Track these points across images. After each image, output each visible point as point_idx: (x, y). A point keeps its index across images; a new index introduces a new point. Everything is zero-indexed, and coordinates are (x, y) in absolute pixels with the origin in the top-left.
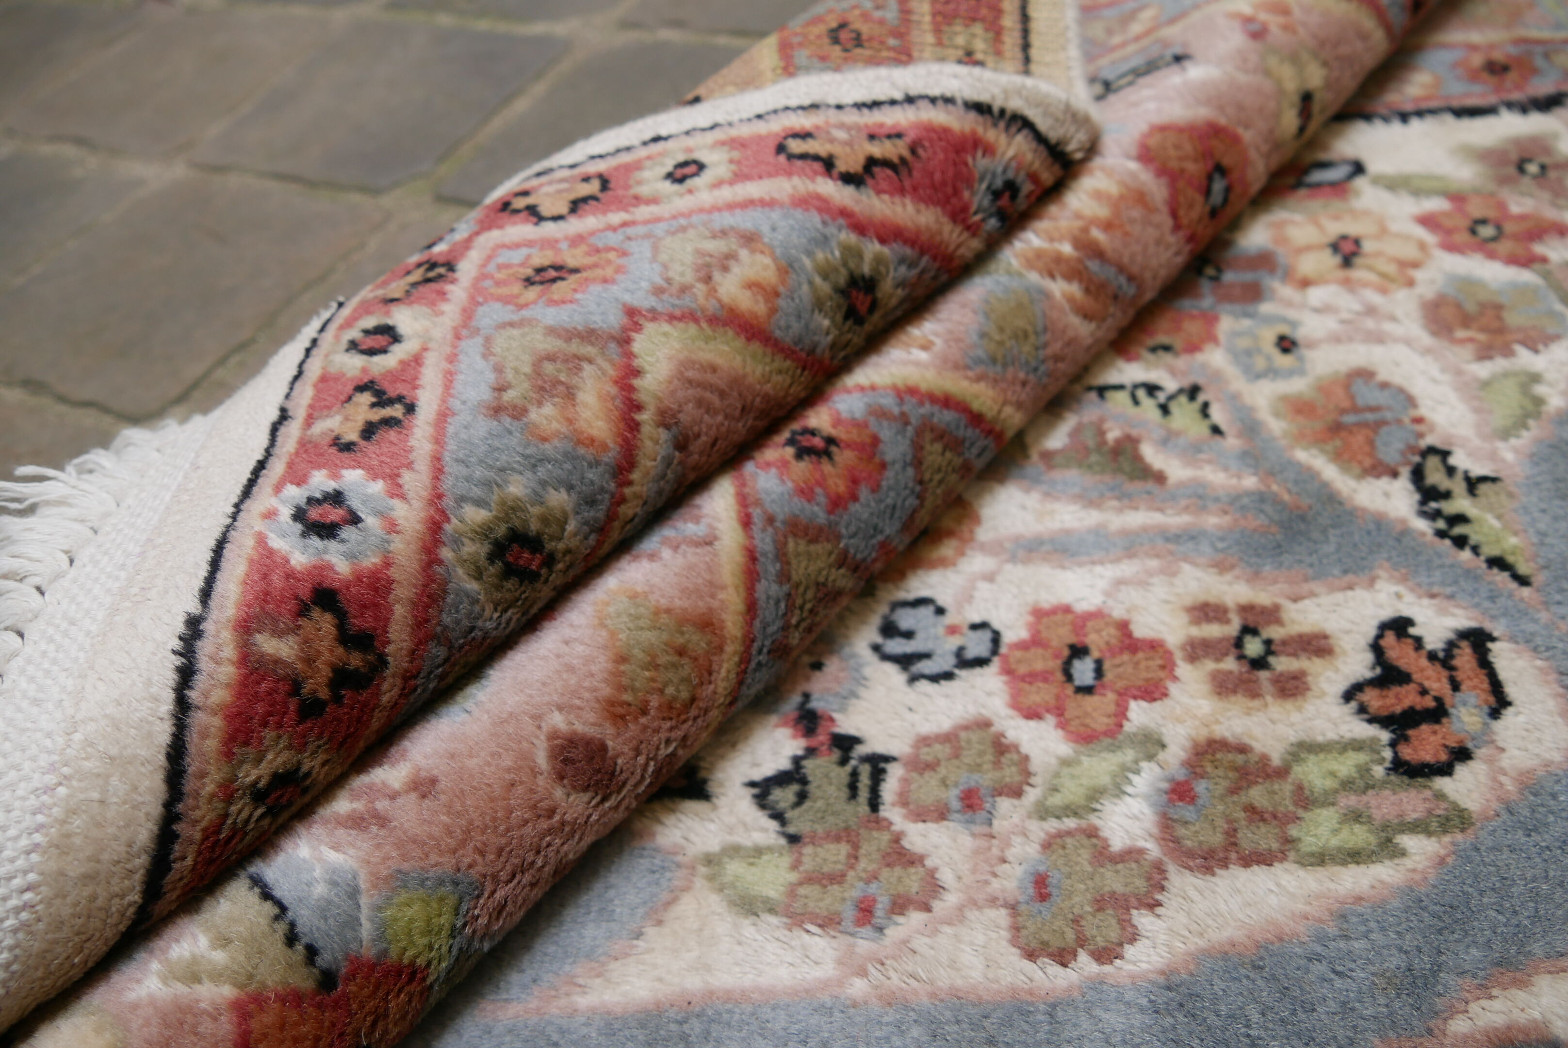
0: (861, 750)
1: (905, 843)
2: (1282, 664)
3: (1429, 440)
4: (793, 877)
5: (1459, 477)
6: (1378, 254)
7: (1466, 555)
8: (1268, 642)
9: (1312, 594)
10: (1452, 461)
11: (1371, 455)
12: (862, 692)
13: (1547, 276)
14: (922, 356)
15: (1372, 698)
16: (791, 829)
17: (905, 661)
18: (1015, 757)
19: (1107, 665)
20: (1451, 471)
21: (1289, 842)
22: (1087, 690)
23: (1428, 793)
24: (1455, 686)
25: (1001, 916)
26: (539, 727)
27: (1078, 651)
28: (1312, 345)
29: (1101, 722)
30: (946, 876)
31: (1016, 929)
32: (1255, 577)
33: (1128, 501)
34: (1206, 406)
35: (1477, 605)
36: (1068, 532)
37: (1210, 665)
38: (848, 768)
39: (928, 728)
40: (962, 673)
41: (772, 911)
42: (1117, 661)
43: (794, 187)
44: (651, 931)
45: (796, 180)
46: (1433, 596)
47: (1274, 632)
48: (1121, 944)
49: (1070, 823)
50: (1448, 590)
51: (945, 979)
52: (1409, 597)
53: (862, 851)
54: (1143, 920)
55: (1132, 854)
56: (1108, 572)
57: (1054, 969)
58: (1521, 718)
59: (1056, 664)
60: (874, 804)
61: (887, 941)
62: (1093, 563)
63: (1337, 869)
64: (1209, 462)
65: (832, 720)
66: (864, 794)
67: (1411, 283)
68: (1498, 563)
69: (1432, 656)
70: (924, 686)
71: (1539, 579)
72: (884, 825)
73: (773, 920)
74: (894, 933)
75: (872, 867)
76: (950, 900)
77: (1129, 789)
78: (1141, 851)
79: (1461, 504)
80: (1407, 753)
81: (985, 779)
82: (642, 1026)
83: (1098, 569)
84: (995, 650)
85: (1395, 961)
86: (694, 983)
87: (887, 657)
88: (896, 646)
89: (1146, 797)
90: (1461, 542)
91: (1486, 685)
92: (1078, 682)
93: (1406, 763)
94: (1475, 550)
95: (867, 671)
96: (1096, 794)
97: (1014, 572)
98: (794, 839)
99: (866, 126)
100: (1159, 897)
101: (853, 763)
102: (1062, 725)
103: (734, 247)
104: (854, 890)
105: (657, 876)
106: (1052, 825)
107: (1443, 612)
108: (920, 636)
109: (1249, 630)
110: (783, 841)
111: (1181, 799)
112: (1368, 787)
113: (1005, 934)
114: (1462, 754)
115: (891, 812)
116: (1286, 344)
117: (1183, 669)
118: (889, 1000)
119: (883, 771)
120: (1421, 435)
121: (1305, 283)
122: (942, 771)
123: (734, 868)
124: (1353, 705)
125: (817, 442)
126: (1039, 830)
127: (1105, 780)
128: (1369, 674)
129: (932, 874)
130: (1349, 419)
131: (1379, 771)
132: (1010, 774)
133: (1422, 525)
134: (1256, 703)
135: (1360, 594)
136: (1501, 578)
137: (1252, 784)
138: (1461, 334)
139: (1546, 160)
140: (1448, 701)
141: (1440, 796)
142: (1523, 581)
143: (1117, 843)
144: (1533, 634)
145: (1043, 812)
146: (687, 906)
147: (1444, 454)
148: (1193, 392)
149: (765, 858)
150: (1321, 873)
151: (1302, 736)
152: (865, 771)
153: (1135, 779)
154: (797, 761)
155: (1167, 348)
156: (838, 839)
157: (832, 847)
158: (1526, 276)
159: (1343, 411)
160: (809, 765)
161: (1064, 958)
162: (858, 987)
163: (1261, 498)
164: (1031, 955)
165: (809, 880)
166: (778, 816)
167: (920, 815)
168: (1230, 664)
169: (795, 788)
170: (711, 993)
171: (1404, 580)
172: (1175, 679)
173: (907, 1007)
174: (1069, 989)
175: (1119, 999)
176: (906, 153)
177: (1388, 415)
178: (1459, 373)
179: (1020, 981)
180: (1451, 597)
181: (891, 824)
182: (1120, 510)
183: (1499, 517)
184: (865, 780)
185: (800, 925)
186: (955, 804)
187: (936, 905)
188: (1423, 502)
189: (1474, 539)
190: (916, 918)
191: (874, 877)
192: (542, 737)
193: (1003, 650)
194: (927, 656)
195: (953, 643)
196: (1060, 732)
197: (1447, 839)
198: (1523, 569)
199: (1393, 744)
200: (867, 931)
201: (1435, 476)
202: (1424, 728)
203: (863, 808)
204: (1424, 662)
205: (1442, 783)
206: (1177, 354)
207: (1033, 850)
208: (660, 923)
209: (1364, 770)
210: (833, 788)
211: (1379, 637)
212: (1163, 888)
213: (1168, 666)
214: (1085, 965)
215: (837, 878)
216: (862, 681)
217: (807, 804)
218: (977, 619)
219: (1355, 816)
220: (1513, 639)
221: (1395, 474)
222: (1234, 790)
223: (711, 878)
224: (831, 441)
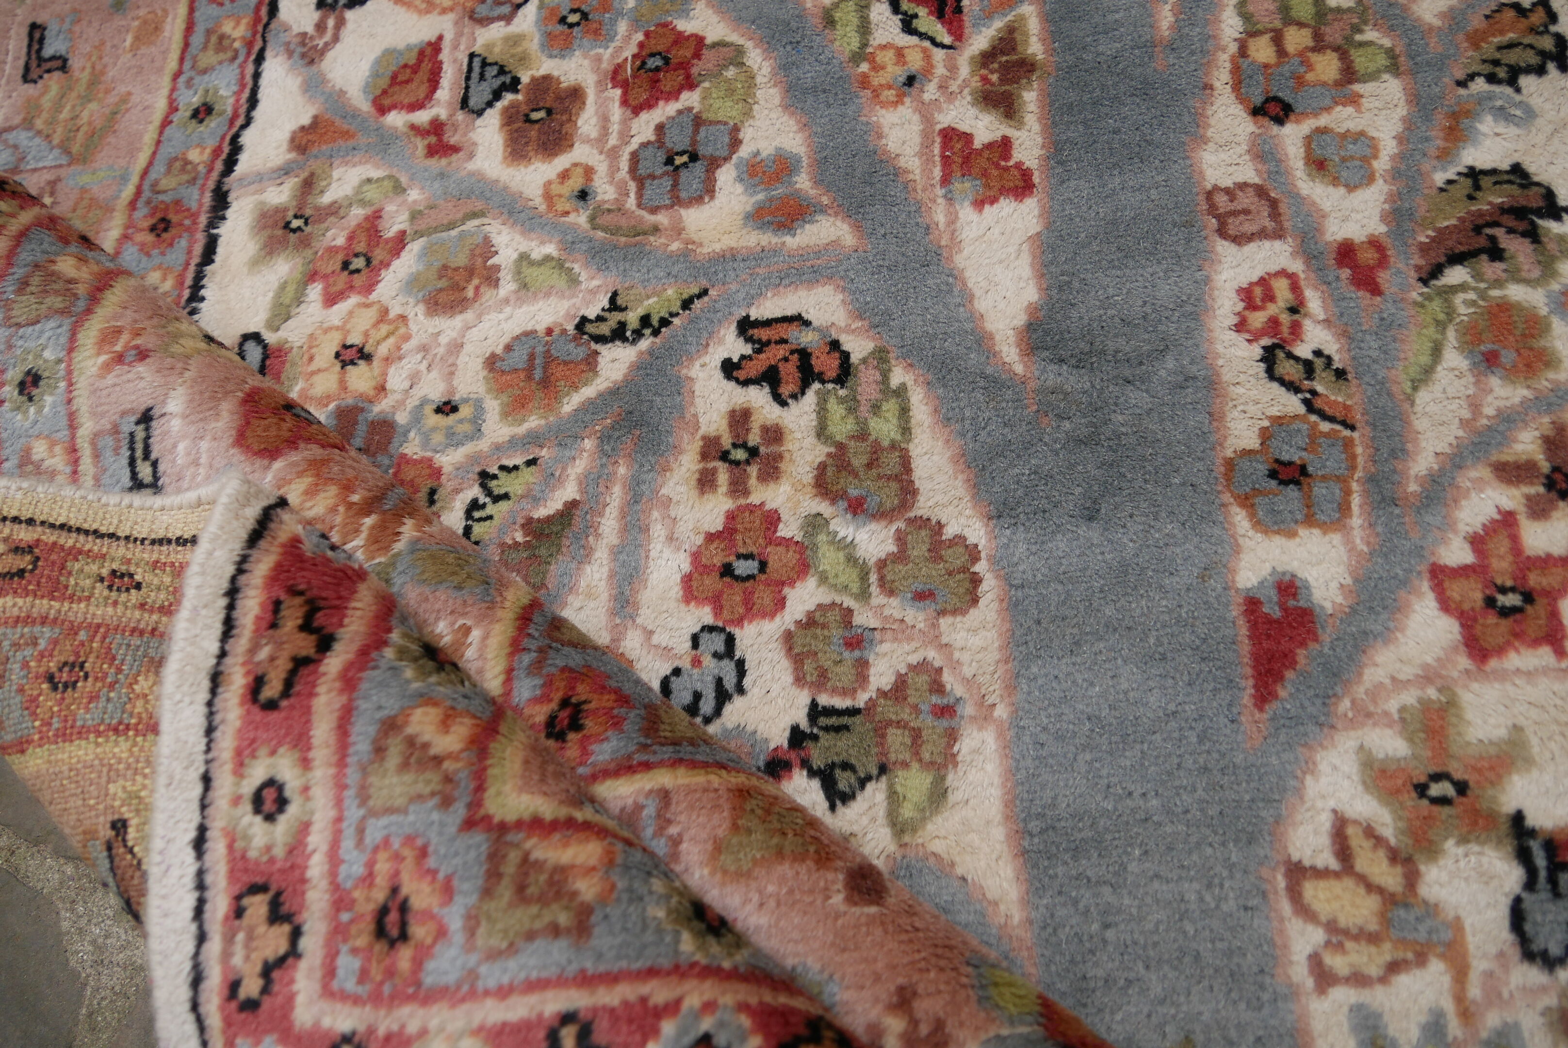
0: (804, 724)
1: (887, 688)
2: (754, 439)
3: (570, 328)
4: (915, 765)
5: (607, 315)
6: (366, 334)
7: (676, 321)
8: (735, 446)
9: (695, 416)
10: (592, 315)
11: (577, 364)
12: (750, 729)
13: (418, 234)
14: (476, 634)
15: (785, 390)
16: (875, 772)
17: (722, 697)
18: (818, 614)
19: (742, 551)
20: (600, 319)
21: (893, 446)
22: (763, 566)
23: (862, 367)
24: (784, 341)
25: (945, 622)
26: (845, 913)
27: (727, 571)
28: (452, 390)
29: (791, 557)
30: (914, 659)
31: (955, 612)
32: (677, 449)
33: (592, 528)
34: (502, 468)
35: (720, 321)
36: (612, 575)
37: (753, 481)
38: (821, 734)
39: (788, 678)
40: (738, 654)
41: (943, 778)
42: (740, 543)
43: (330, 691)
44: (959, 871)
45: (321, 689)
46: (708, 345)
47: (726, 442)
48: (967, 546)
49: (873, 578)
50: (705, 335)
51: (993, 655)
52: (706, 359)
53: (894, 718)
54: (949, 532)
55: (900, 538)
56: (657, 545)
57: (984, 587)
58: (811, 311)
59: (738, 587)
60: (853, 712)
61: (966, 696)
62: (647, 557)
63: (913, 421)
64: (564, 469)
65: (776, 749)
66: (845, 720)
67: (403, 318)
68: (687, 304)
69: (758, 351)
70: (747, 682)
71: (704, 283)
72: (871, 704)
73: (950, 777)
74: (959, 690)
75: (908, 710)
76: (933, 655)
77: (849, 539)
78: (898, 530)
79: (632, 318)
80: (832, 374)
81: (836, 633)
82: (1035, 866)
83: (653, 554)
84: (722, 630)
85: (979, 395)
86: (998, 833)
87: (718, 711)
88: (707, 706)
89: (857, 528)
90: (665, 322)
91: (785, 325)
92: (756, 572)
93: (839, 376)
94: (673, 315)
95: (730, 726)
96: (852, 560)
97: (645, 617)
98: (883, 769)
99: (256, 631)
100: (934, 522)
101: (815, 731)
102: (792, 583)
103: (400, 738)
104: (927, 721)
105: (914, 871)
106: (874, 589)
107: (721, 342)
108: (699, 687)
109: (724, 456)
110: (884, 778)
111: (861, 505)
112: (855, 399)
113: (959, 618)
114: (835, 345)
115: (861, 700)
116: (447, 408)
117: (755, 499)
118: (1011, 688)
119: (824, 708)
120: (564, 332)
121: (382, 389)
122: (828, 664)
123: (907, 812)
124: (790, 401)
125: (564, 714)
126: (878, 598)
127: (841, 555)
128: (767, 389)
129: (912, 668)
130: (538, 374)
131: (842, 392)
132: (833, 617)
133: (645, 344)
134: (787, 455)
135: (698, 388)
136: (697, 304)
137: (849, 464)
138: (470, 293)
139: (291, 214)
140: (794, 347)
141: (864, 361)
142: (705, 292)
143: (891, 547)
144: (747, 294)
145: (864, 595)
146: (937, 846)
147: (584, 320)
148: (485, 477)
149: (899, 789)
150: (916, 431)
151: (813, 433)
152: (823, 721)
153: (841, 535)
154: (812, 773)
155: (433, 492)
156: (883, 736)
157: (889, 739)
158: (414, 248)
159: (529, 378)
160: (818, 762)
161: (976, 580)
162: (1001, 712)
163: (604, 438)
164: (975, 601)
165: (917, 754)
166: (863, 783)
167: (862, 678)
168: (753, 470)
169: (838, 772)
170: (1007, 818)
171: (691, 359)
172: (762, 504)
173: (1018, 675)
174: (997, 577)
175: (1006, 546)
176: (298, 600)
177: (540, 349)
178: (507, 301)
179: (995, 606)
180: (711, 335)
181: (871, 699)
182: (598, 536)
183: (648, 297)
184: (833, 721)
185: (954, 756)
186: (857, 653)
187: (937, 664)
188: (625, 340)
189: (664, 314)
190: (947, 678)
191: (916, 708)
192: (853, 909)
193: (720, 624)
194: (719, 682)
195: (708, 661)
196: (798, 584)
197: (893, 362)
198: (696, 290)
199: (823, 382)
200: (959, 710)
201: (604, 329)
202: (813, 362)
203: (858, 719)
204: (763, 356)
205: (854, 359)
206: (440, 485)
207: (894, 602)
208: (953, 864)
209: (841, 401)
210: (839, 744)
211: (737, 381)
212: (928, 519)
213: (752, 509)
214: (981, 567)
215: (917, 735)
216: (740, 729)
217: (853, 761)
218: (689, 644)
219: (876, 408)
220: (749, 305)
221: (597, 353)
222: (856, 476)
223: (914, 830)
224: (565, 703)
